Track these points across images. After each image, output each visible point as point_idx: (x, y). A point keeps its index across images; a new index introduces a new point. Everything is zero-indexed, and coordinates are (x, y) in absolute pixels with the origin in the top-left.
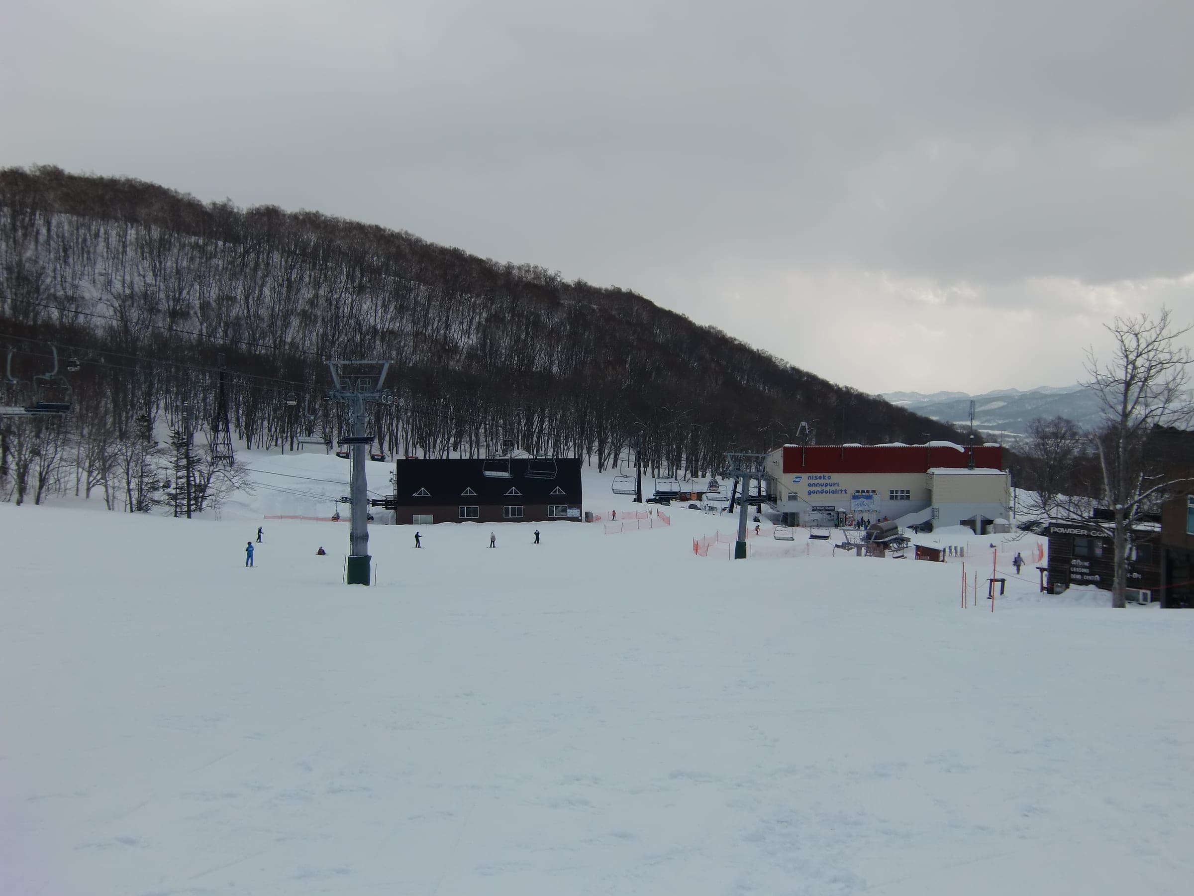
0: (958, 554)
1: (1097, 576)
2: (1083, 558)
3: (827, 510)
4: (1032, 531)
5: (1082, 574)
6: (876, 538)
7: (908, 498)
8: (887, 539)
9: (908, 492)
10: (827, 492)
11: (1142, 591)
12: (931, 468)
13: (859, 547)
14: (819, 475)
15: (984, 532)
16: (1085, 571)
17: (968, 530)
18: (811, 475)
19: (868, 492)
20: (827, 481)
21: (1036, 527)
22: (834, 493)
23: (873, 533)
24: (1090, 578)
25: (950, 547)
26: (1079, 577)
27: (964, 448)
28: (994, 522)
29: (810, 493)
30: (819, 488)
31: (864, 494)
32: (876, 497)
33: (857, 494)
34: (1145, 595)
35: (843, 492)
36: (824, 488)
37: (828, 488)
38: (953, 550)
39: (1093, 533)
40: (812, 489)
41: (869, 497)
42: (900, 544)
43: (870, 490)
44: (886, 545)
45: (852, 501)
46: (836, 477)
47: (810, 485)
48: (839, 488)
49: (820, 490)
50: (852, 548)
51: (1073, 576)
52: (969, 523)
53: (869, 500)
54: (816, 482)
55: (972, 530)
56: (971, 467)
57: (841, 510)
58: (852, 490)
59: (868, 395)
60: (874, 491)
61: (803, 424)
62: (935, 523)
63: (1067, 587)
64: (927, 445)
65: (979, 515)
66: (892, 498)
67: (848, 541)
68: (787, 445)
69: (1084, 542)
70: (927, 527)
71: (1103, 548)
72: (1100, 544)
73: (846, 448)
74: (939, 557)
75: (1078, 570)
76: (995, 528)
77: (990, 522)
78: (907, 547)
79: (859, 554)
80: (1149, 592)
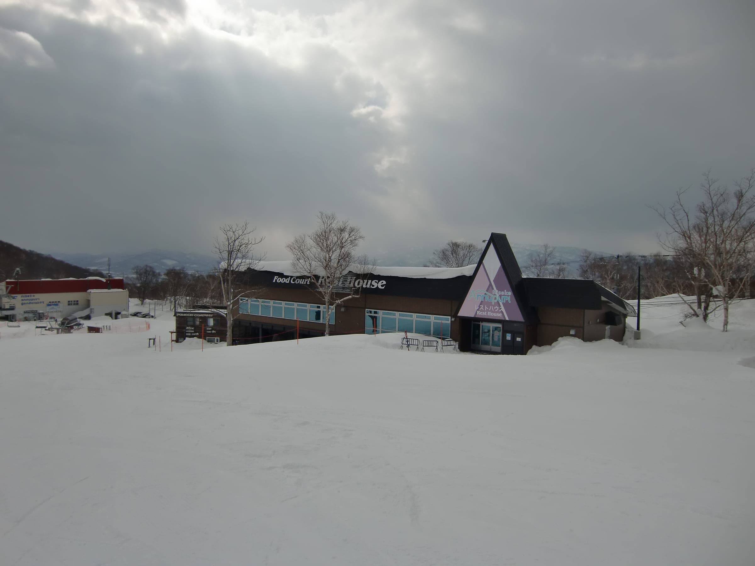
0: (108, 329)
1: (197, 333)
2: (192, 326)
3: (33, 312)
4: (137, 316)
5: (191, 333)
6: (67, 325)
7: (77, 304)
8: (72, 325)
9: (77, 301)
10: (32, 303)
11: (216, 338)
12: (89, 290)
13: (58, 329)
14: (27, 295)
15: (116, 318)
16: (193, 331)
17: (108, 317)
18: (23, 295)
19: (56, 302)
20: (32, 298)
21: (139, 314)
22: (36, 303)
23: (66, 322)
24: (195, 334)
25: (104, 326)
26: (189, 334)
27: (106, 280)
28: (121, 313)
29: (22, 304)
30: (28, 302)
31: (53, 303)
32: (60, 305)
33: (50, 303)
34: (217, 340)
35: (42, 303)
36: (30, 301)
37: (33, 301)
38: (105, 327)
39: (196, 315)
40: (23, 302)
41: (57, 305)
42: (79, 326)
43: (57, 301)
44: (72, 327)
45: (47, 307)
46: (37, 296)
47: (22, 300)
48: (39, 301)
49: (29, 302)
50: (54, 330)
51: (187, 334)
52: (110, 314)
53: (56, 306)
54: (26, 298)
55: (110, 317)
56: (109, 289)
57: (41, 312)
58: (47, 302)
59: (43, 255)
60: (59, 302)
61: (18, 269)
62: (92, 315)
63: (185, 339)
64: (87, 279)
65: (114, 310)
66: (69, 304)
67: (52, 327)
68: (8, 280)
69: (191, 319)
70: (88, 317)
71: (200, 321)
72: (198, 320)
73: (43, 281)
74: (100, 331)
75: (189, 331)
76: (121, 316)
77: (119, 313)
78: (83, 328)
79: (58, 333)
80: (219, 338)
